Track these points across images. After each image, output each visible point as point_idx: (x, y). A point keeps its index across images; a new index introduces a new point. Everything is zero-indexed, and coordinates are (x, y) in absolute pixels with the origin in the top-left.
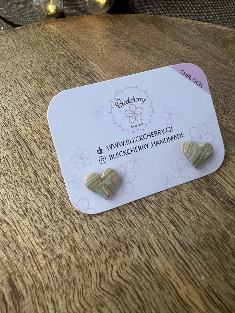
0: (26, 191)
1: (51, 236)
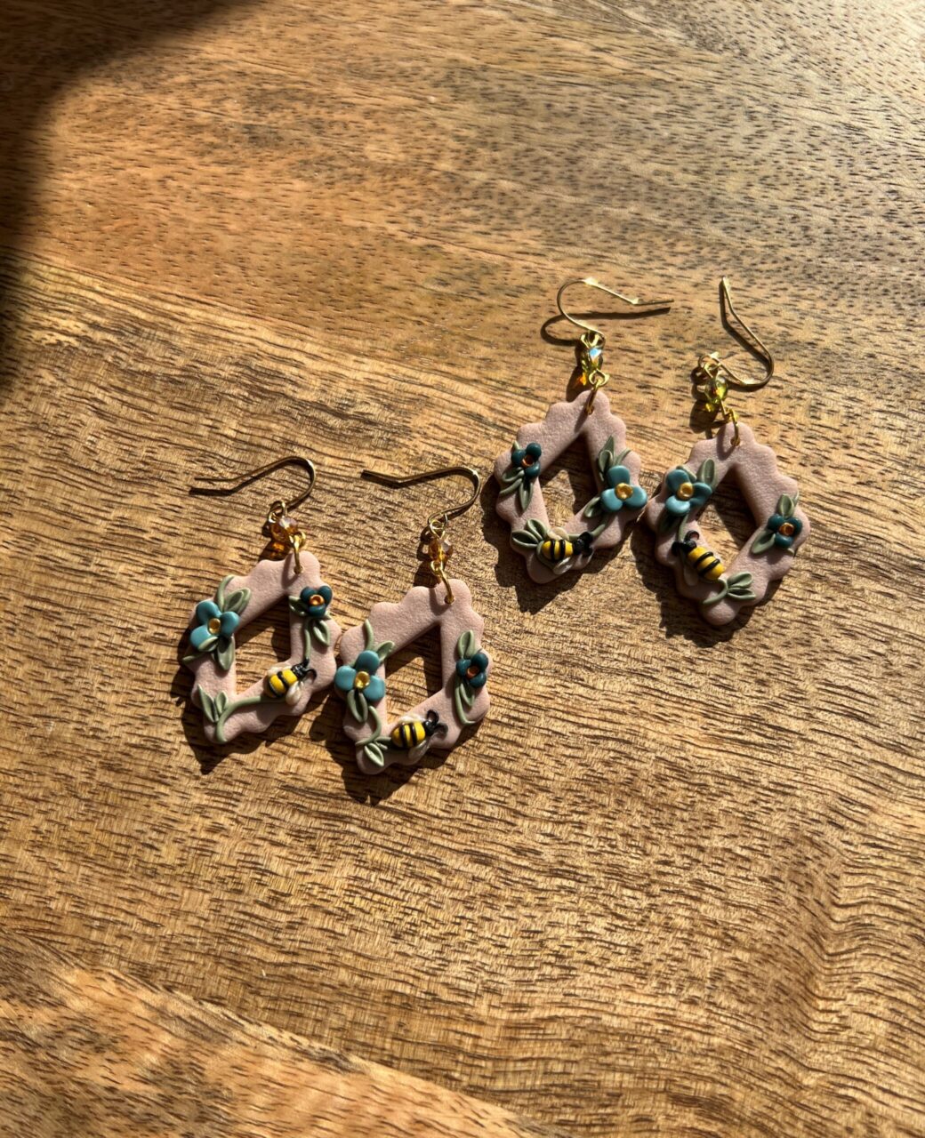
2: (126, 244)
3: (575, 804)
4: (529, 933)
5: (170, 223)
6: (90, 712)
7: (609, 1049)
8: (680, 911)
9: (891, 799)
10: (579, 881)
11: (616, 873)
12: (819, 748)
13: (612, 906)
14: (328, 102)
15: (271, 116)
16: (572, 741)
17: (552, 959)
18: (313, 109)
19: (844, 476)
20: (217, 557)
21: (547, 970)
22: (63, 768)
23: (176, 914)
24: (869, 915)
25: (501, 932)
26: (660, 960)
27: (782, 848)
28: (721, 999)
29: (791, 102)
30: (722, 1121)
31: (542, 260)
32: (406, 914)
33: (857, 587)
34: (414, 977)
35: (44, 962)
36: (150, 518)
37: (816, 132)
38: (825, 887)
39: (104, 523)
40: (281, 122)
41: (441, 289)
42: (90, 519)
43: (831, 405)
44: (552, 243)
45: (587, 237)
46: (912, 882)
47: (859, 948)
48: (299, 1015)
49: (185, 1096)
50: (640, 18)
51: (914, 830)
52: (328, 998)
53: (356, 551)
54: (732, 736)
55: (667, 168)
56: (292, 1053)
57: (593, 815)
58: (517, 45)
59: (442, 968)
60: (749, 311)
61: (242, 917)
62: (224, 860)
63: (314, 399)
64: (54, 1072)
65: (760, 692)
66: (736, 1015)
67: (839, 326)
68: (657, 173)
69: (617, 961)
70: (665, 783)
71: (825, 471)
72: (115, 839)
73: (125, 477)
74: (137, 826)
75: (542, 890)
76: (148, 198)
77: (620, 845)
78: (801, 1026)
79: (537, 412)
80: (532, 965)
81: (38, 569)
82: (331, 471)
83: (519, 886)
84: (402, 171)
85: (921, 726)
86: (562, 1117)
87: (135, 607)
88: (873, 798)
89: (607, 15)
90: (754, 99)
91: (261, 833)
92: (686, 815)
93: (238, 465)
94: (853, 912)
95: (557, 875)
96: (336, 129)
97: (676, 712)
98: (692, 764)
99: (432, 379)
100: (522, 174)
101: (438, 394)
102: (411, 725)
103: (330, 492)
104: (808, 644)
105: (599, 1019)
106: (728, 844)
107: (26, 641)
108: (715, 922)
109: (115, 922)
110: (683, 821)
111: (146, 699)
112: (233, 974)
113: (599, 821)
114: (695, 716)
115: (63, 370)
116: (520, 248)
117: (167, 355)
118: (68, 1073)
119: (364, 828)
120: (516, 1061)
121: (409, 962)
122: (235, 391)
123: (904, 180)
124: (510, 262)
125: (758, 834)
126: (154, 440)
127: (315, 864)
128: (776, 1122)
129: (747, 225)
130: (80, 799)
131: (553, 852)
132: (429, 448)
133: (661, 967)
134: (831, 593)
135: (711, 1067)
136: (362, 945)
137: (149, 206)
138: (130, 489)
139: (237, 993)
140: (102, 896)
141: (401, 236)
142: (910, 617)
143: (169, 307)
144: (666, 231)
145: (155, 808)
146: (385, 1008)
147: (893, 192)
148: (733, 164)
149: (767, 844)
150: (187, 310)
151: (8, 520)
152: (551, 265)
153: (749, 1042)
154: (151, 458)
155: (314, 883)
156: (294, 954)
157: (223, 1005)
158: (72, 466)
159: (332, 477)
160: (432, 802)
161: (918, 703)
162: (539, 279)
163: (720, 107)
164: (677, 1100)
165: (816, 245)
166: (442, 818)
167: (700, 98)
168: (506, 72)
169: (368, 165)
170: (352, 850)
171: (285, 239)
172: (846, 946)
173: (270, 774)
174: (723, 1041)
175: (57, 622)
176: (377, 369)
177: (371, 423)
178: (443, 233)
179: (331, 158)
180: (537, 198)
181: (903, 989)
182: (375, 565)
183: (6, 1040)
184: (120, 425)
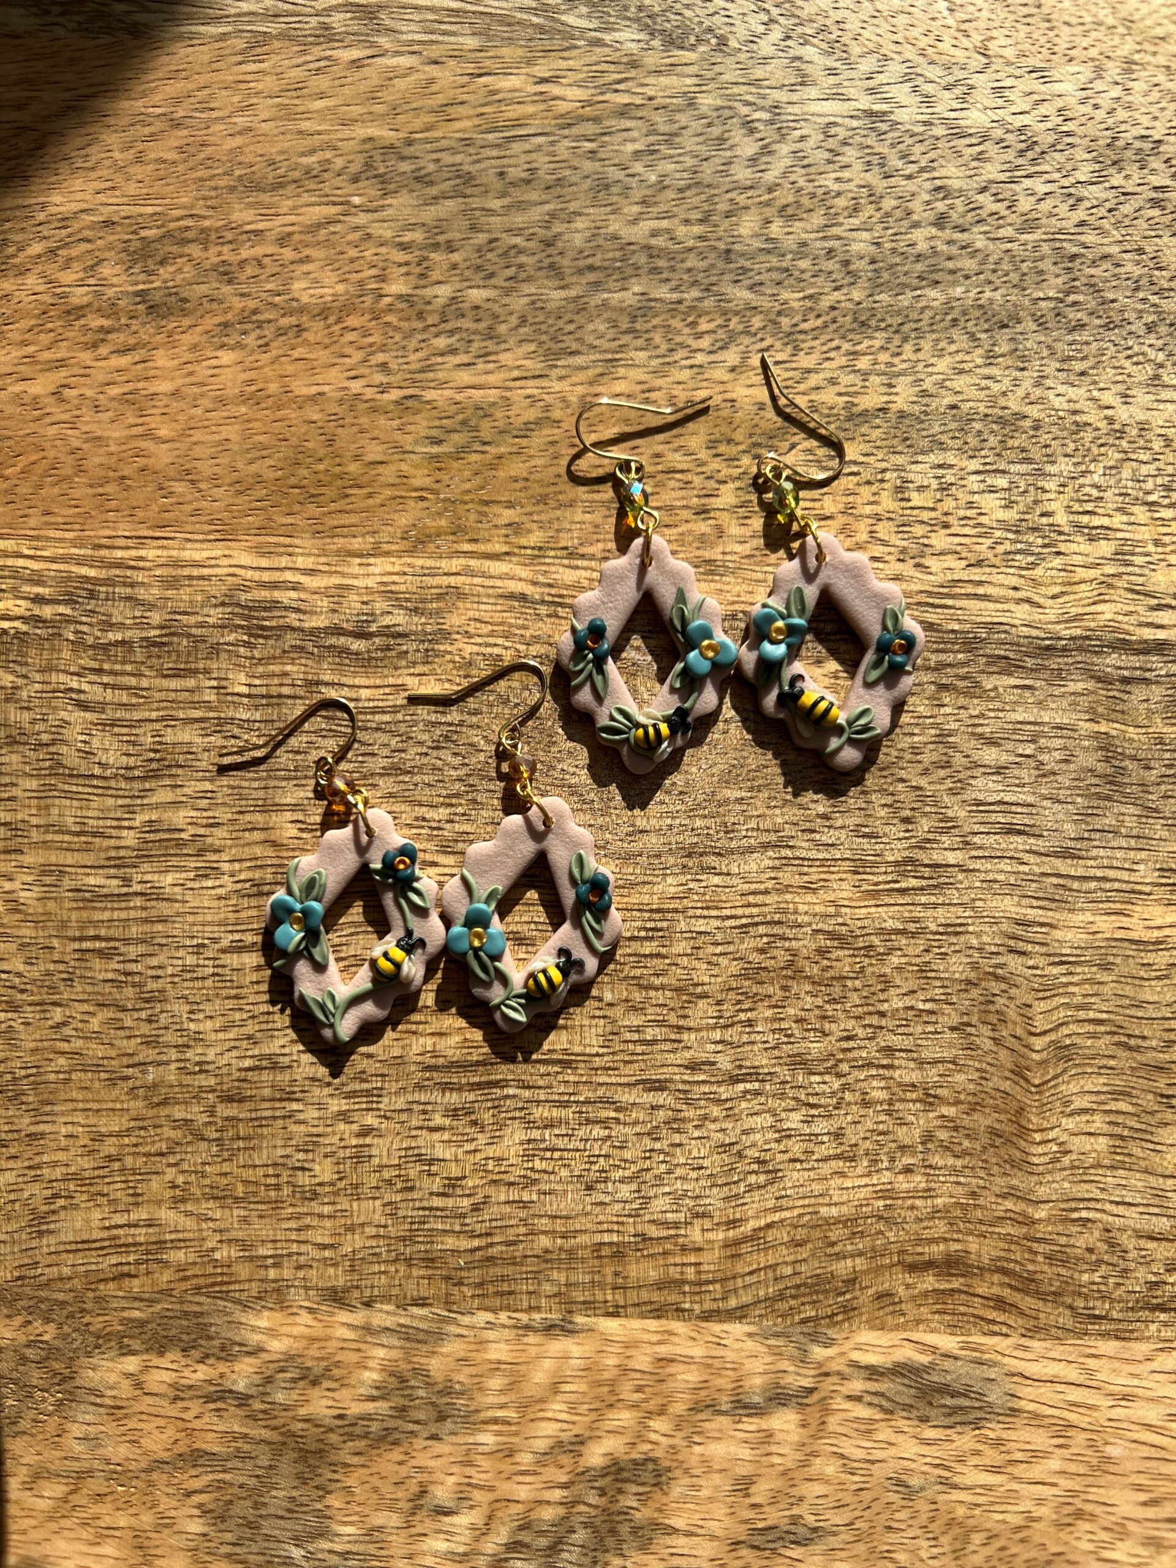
0: (700, 1138)
1: (868, 1134)
2: (41, 487)
3: (739, 1002)
4: (724, 1148)
5: (85, 446)
6: (188, 1047)
7: (834, 1239)
8: (875, 1083)
9: (1072, 911)
10: (763, 1081)
11: (799, 1062)
12: (982, 876)
13: (803, 1097)
14: (229, 236)
15: (164, 272)
16: (719, 937)
17: (755, 1167)
18: (213, 250)
19: (950, 561)
20: (273, 838)
21: (752, 1179)
22: (178, 1113)
23: (351, 1229)
24: (1069, 1035)
25: (695, 1153)
26: (866, 1138)
27: (966, 991)
28: (937, 1160)
29: (794, 97)
30: (963, 1275)
31: (544, 383)
32: (592, 1163)
33: (989, 687)
34: (618, 1223)
35: (227, 1314)
36: (182, 814)
37: (833, 131)
38: (1019, 1019)
39: (132, 833)
40: (179, 277)
41: (435, 449)
42: (114, 832)
43: (919, 480)
44: (552, 356)
45: (590, 339)
46: (1106, 990)
47: (1065, 1071)
48: (511, 1293)
49: (417, 1402)
50: (583, 23)
51: (1099, 936)
52: (535, 1269)
53: (427, 791)
54: (888, 886)
55: (665, 224)
56: (515, 1331)
57: (761, 1009)
58: (441, 99)
59: (645, 1205)
60: (802, 387)
61: (421, 1213)
62: (385, 1161)
63: (327, 623)
64: (275, 1418)
65: (907, 831)
66: (955, 1172)
67: (910, 379)
68: (654, 234)
69: (822, 1151)
70: (828, 955)
71: (927, 562)
72: (260, 1172)
73: (137, 773)
74: (280, 1152)
75: (727, 1100)
76: (48, 420)
77: (796, 1032)
78: (1022, 1164)
79: (588, 574)
80: (736, 1178)
81: (75, 905)
82: (371, 704)
83: (702, 1103)
84: (348, 309)
85: (1087, 823)
86: (802, 1316)
87: (200, 918)
88: (1050, 913)
89: (541, 29)
90: (748, 104)
91: (414, 1123)
92: (857, 983)
93: (262, 725)
94: (1053, 1037)
95: (738, 1081)
96: (249, 271)
97: (823, 876)
98: (852, 928)
99: (456, 564)
100: (492, 275)
101: (468, 580)
102: (544, 971)
103: (377, 729)
104: (947, 765)
105: (817, 1213)
106: (908, 1001)
107: (89, 989)
108: (914, 1086)
109: (289, 1255)
110: (856, 990)
111: (245, 1016)
112: (430, 1272)
113: (769, 1013)
114: (844, 876)
115: (21, 664)
116: (516, 373)
117: (138, 614)
118: (291, 1414)
119: (524, 1087)
120: (743, 1276)
121: (608, 1209)
122: (231, 638)
123: (951, 170)
124: (508, 394)
125: (939, 984)
126: (157, 721)
127: (482, 1139)
128: (1016, 1262)
129: (775, 275)
130: (209, 1141)
131: (728, 1058)
132: (476, 649)
133: (868, 1144)
134: (962, 701)
135: (940, 1228)
136: (555, 1207)
137: (53, 431)
138: (147, 786)
139: (439, 1289)
140: (267, 1233)
141: (369, 393)
142: (1054, 706)
143: (119, 554)
144: (681, 307)
145: (294, 1128)
146: (596, 1262)
147: (938, 189)
148: (741, 199)
149: (949, 991)
150: (142, 553)
151: (20, 857)
152: (557, 386)
153: (974, 1194)
154: (160, 743)
155: (487, 1159)
156: (487, 1235)
157: (430, 1305)
158: (71, 776)
159: (374, 711)
160: (587, 1041)
161: (1079, 800)
162: (547, 408)
163: (710, 125)
164: (912, 1268)
165: (863, 283)
166: (603, 1055)
167: (683, 119)
168: (437, 140)
169: (302, 310)
170: (518, 1114)
171: (231, 432)
172: (1052, 1073)
173: (406, 1059)
174: (947, 1200)
175: (117, 958)
176: (389, 568)
177: (400, 635)
178: (418, 376)
179: (255, 312)
180: (519, 303)
181: (1117, 1100)
182: (454, 801)
183: (215, 1401)
184: (110, 714)
